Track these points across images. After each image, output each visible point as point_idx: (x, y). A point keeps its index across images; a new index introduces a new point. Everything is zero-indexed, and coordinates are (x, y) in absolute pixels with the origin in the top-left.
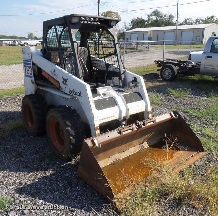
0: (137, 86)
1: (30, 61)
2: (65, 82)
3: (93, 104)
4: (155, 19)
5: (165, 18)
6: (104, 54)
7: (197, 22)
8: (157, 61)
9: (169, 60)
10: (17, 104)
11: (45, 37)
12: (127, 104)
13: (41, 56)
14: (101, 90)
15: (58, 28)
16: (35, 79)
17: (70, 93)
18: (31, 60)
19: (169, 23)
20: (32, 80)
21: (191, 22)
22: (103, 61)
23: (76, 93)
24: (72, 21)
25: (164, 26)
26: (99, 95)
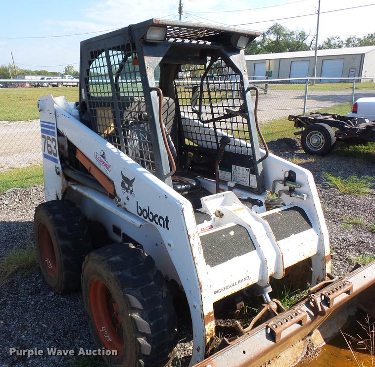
0: (296, 194)
1: (53, 128)
2: (127, 186)
3: (200, 253)
4: (275, 39)
5: (292, 36)
6: (213, 114)
7: (349, 42)
8: (293, 117)
9: (317, 115)
10: (32, 205)
11: (85, 76)
12: (279, 242)
13: (75, 117)
14: (211, 203)
15: (113, 56)
16: (62, 167)
17: (140, 215)
18: (55, 126)
19: (298, 46)
20: (57, 168)
21: (337, 43)
22: (209, 128)
23: (154, 219)
24: (147, 38)
25: (290, 51)
26: (209, 218)
